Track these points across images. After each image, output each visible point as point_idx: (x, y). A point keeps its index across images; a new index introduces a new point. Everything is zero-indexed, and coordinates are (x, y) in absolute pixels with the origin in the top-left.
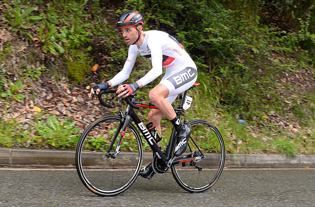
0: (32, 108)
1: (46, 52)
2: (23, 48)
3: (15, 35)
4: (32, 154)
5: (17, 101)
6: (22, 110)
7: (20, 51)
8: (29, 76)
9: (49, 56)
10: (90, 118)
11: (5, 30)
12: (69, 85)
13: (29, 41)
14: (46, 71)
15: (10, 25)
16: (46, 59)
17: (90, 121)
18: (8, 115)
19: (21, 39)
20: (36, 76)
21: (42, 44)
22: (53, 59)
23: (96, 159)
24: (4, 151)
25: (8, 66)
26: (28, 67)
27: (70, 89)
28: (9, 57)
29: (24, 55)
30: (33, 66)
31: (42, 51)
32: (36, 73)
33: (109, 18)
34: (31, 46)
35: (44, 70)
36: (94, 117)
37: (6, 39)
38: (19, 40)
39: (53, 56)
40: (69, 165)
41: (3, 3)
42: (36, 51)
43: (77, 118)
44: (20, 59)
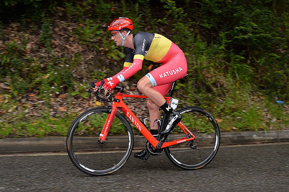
0: (94, 103)
1: (110, 58)
2: (91, 56)
3: (85, 46)
4: (83, 140)
5: (84, 98)
6: (85, 105)
7: (88, 59)
8: (96, 78)
9: (112, 61)
10: (142, 108)
11: (77, 44)
12: (129, 83)
13: (96, 51)
14: (110, 72)
15: (81, 40)
16: (110, 63)
17: (141, 110)
18: (73, 109)
19: (90, 50)
20: (101, 77)
21: (106, 53)
22: (115, 63)
23: (138, 141)
24: (60, 140)
25: (78, 71)
26: (95, 71)
27: (129, 86)
28: (79, 64)
29: (91, 62)
30: (100, 70)
31: (107, 58)
32: (101, 75)
33: (165, 27)
34: (98, 54)
35: (108, 72)
36: (145, 107)
37: (76, 51)
38: (88, 51)
39: (115, 60)
40: (115, 147)
41: (79, 24)
42: (102, 58)
43: (131, 108)
44: (88, 65)
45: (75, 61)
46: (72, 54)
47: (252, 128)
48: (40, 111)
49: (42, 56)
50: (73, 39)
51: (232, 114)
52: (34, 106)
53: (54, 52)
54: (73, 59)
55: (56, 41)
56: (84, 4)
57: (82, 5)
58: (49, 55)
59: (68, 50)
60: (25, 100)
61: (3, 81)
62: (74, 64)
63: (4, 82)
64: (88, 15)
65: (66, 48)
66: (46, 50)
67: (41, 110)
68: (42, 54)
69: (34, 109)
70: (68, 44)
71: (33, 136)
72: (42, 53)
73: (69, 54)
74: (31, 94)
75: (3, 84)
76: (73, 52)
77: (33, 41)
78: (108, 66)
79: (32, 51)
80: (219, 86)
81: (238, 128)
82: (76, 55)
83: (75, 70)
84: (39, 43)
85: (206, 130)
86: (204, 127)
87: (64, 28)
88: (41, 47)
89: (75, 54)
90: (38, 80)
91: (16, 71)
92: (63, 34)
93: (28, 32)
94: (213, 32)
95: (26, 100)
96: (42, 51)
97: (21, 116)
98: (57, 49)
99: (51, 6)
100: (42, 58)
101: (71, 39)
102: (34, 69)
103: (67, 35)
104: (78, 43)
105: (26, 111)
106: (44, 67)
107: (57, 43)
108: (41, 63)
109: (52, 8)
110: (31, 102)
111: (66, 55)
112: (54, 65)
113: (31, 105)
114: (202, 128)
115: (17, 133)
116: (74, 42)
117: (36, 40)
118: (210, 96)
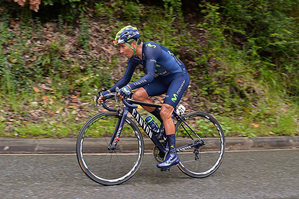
45: (112, 63)
46: (109, 56)
47: (288, 133)
48: (87, 113)
49: (81, 58)
50: (107, 41)
51: (267, 119)
52: (81, 108)
53: (92, 54)
54: (110, 61)
55: (93, 42)
56: (113, 5)
57: (111, 6)
58: (88, 56)
59: (105, 52)
60: (68, 102)
61: (44, 83)
62: (111, 66)
63: (46, 83)
64: (117, 17)
65: (103, 50)
66: (84, 52)
67: (88, 111)
68: (80, 56)
69: (81, 111)
70: (104, 46)
71: (90, 136)
72: (80, 54)
73: (106, 56)
74: (72, 96)
75: (45, 85)
76: (110, 54)
77: (71, 42)
78: (142, 69)
79: (70, 52)
80: (252, 91)
81: (274, 133)
82: (113, 58)
83: (113, 72)
84: (77, 44)
85: (247, 134)
86: (244, 131)
87: (97, 29)
88: (79, 49)
89: (111, 56)
90: (77, 81)
91: (57, 72)
92: (98, 36)
93: (64, 33)
94: (237, 38)
95: (70, 102)
96: (80, 52)
97: (70, 117)
98: (94, 51)
99: (80, 6)
100: (81, 60)
101: (106, 41)
102: (74, 70)
103: (102, 36)
104: (113, 45)
105: (74, 112)
106: (84, 69)
107: (94, 45)
108: (80, 65)
109: (82, 8)
110: (76, 104)
111: (102, 57)
112: (92, 67)
113: (77, 107)
114: (243, 132)
115: (75, 134)
116: (108, 44)
117: (74, 41)
118: (243, 101)
